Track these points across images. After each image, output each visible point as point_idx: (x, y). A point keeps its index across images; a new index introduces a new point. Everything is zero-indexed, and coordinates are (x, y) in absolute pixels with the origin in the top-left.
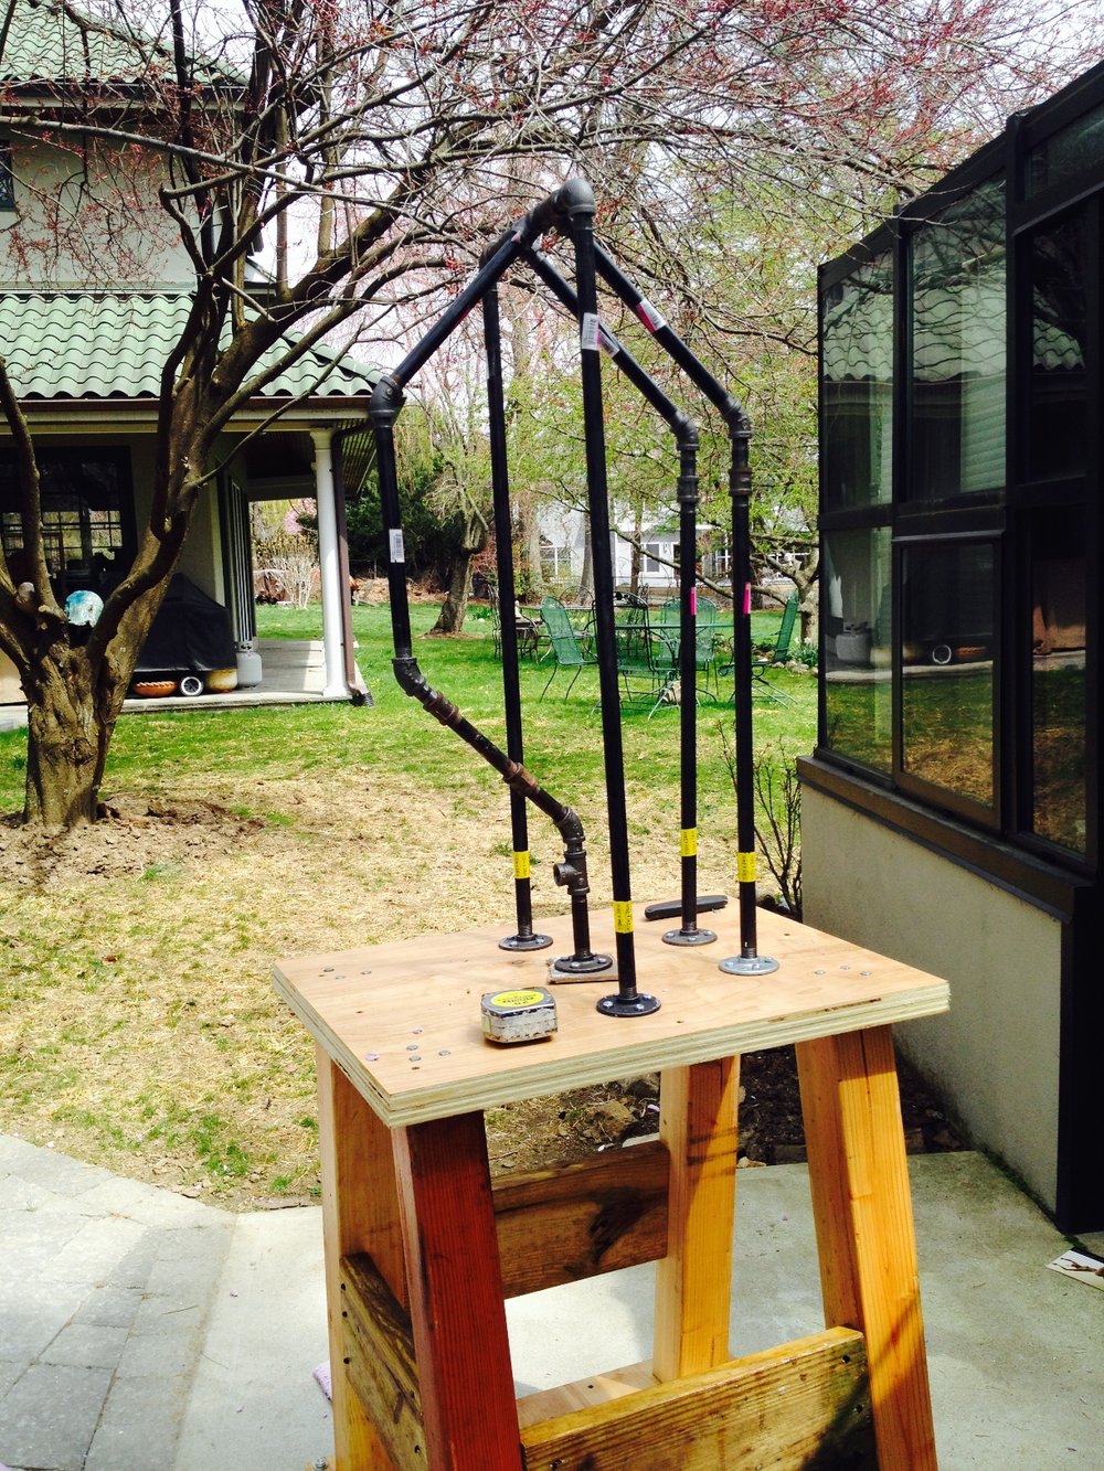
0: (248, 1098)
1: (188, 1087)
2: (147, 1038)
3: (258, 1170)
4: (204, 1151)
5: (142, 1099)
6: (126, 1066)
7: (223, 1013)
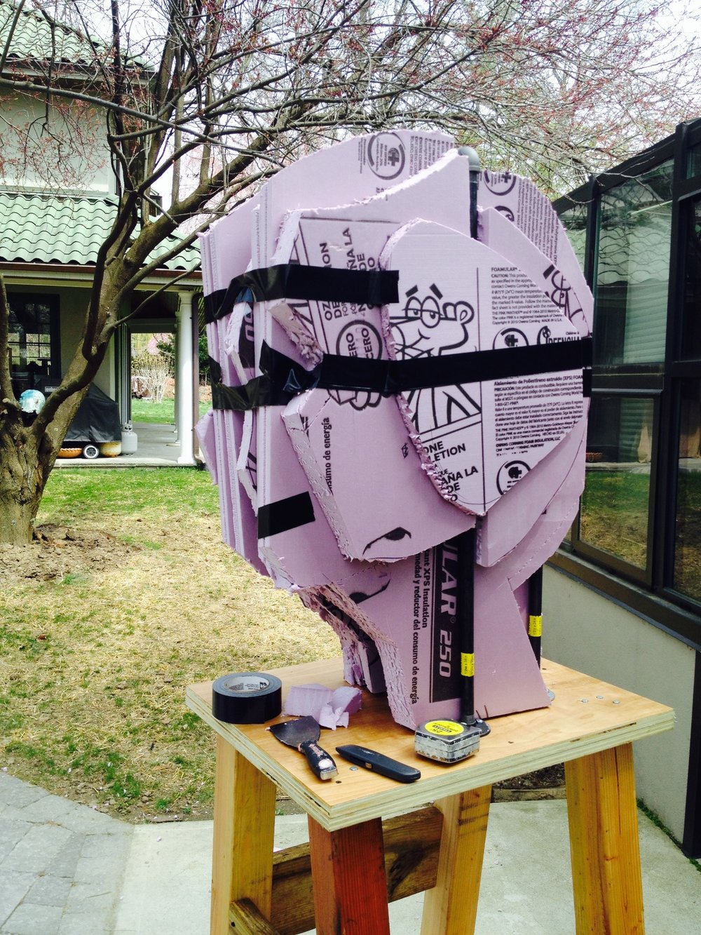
0: (139, 741)
1: (98, 732)
2: (68, 696)
3: (148, 793)
4: (110, 779)
5: (66, 739)
6: (55, 714)
7: (119, 680)
